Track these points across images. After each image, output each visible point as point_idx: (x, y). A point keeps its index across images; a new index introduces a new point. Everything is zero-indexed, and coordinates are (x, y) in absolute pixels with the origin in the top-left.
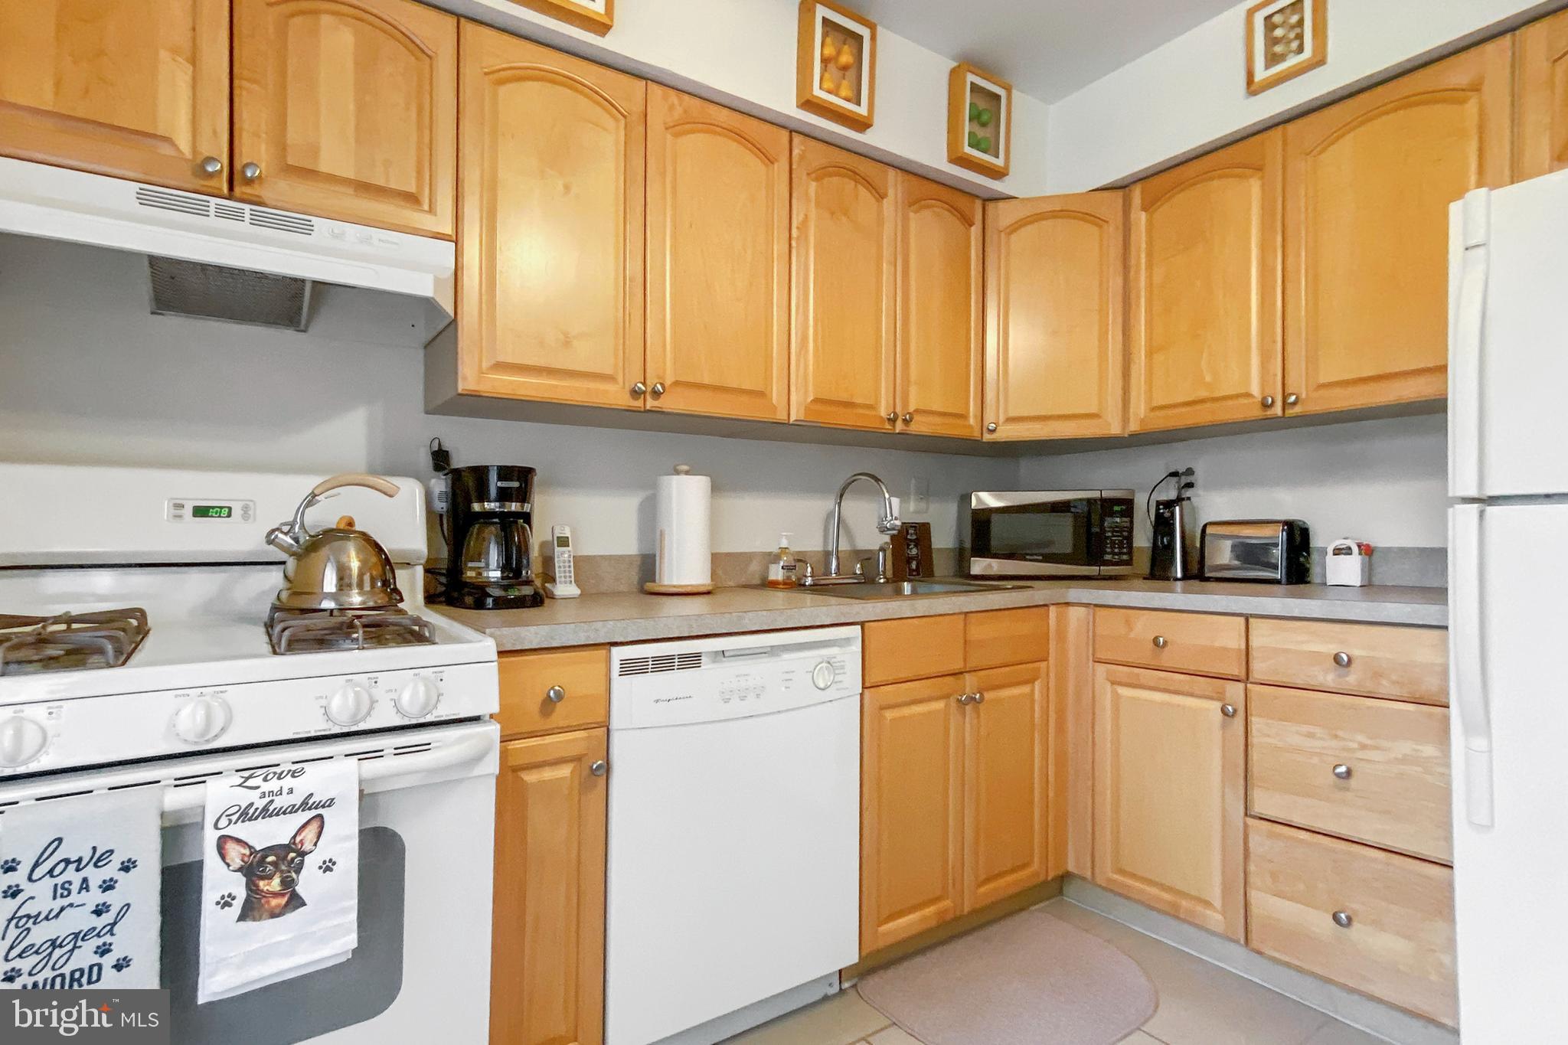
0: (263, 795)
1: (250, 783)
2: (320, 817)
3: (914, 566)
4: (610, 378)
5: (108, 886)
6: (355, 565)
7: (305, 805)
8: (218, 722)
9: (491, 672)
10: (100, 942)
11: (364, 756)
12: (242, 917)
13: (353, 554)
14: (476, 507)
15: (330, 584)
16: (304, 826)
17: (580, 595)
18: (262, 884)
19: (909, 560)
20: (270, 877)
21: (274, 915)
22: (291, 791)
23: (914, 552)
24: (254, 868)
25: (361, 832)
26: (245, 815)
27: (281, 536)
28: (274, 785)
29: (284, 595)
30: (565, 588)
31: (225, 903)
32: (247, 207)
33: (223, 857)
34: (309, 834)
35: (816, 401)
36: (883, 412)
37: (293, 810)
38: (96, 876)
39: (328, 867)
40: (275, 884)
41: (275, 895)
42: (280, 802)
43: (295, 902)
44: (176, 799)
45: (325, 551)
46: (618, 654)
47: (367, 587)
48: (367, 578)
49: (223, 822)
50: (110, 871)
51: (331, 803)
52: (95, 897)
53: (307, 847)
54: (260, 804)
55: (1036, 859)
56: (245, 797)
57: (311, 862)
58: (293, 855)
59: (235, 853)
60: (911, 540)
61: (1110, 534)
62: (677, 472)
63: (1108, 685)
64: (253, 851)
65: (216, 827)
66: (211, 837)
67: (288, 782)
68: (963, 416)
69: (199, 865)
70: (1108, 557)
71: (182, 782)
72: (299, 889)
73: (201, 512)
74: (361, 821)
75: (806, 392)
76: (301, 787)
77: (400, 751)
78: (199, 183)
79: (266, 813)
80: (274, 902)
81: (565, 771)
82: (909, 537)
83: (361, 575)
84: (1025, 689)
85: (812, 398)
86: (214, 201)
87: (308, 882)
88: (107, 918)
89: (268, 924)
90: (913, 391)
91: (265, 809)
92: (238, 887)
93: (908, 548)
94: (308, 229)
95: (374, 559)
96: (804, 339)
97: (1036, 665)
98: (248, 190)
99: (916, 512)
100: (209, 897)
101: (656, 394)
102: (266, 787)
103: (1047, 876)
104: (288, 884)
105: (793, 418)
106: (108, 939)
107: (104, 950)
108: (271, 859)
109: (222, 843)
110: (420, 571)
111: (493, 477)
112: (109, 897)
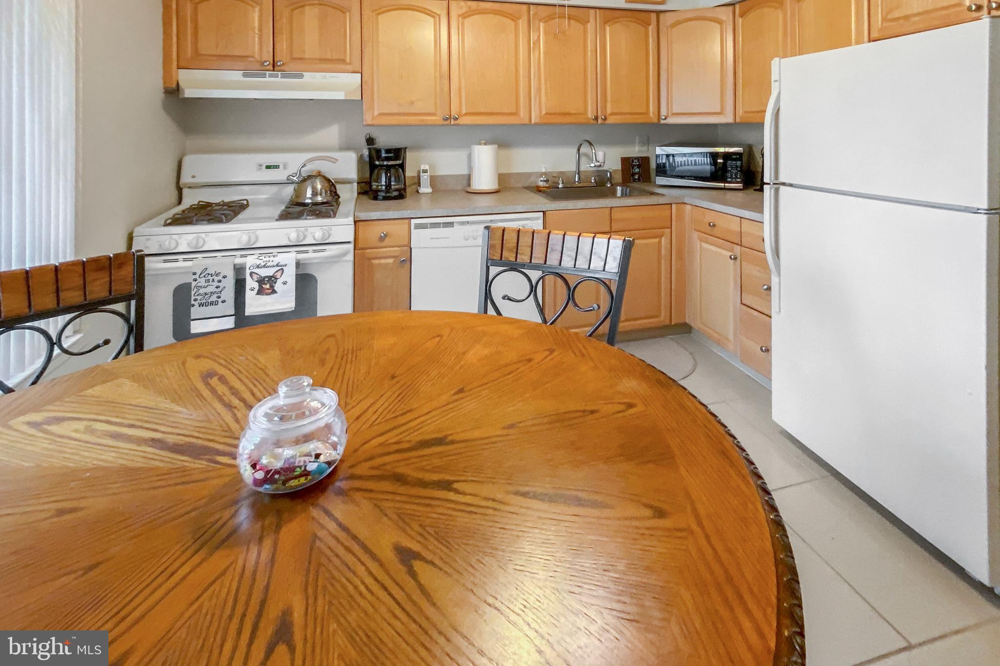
0: (264, 262)
1: (260, 258)
2: (282, 269)
3: (637, 177)
4: (434, 114)
5: (220, 281)
6: (319, 187)
7: (277, 265)
8: (253, 240)
9: (352, 228)
10: (218, 295)
11: (298, 252)
12: (258, 294)
13: (318, 183)
14: (377, 163)
15: (309, 193)
16: (277, 271)
17: (433, 191)
18: (264, 286)
19: (634, 174)
20: (266, 284)
21: (267, 294)
22: (272, 261)
23: (637, 170)
24: (261, 281)
25: (296, 275)
26: (258, 267)
27: (291, 177)
28: (267, 259)
29: (293, 197)
30: (425, 189)
31: (252, 290)
32: (279, 73)
33: (251, 277)
34: (279, 274)
35: (547, 114)
36: (590, 115)
37: (273, 266)
38: (216, 279)
39: (285, 283)
40: (268, 286)
41: (268, 289)
42: (269, 264)
43: (274, 292)
44: (239, 261)
45: (309, 182)
46: (413, 221)
47: (324, 195)
48: (323, 191)
49: (252, 268)
50: (220, 278)
51: (286, 265)
52: (216, 284)
53: (278, 277)
54: (263, 264)
55: (663, 314)
56: (258, 262)
57: (279, 282)
58: (273, 279)
59: (255, 277)
60: (635, 165)
61: (730, 169)
62: (480, 144)
63: (699, 241)
64: (261, 277)
65: (249, 269)
66: (248, 272)
67: (272, 259)
68: (648, 113)
69: (245, 279)
70: (729, 180)
71: (242, 256)
72: (275, 288)
73: (268, 167)
74: (296, 272)
75: (540, 111)
76: (276, 260)
77: (315, 251)
78: (261, 68)
79: (264, 266)
80: (267, 291)
81: (391, 261)
82: (634, 164)
83: (321, 190)
84: (656, 240)
85: (544, 113)
86: (267, 72)
87: (278, 286)
88: (219, 289)
89: (265, 297)
90: (609, 105)
91: (265, 265)
92: (256, 285)
93: (633, 169)
94: (301, 76)
95: (327, 184)
96: (539, 90)
97: (664, 230)
98: (279, 68)
99: (639, 151)
100: (248, 287)
101: (456, 119)
102: (265, 259)
103: (671, 321)
104: (272, 287)
105: (533, 122)
106: (219, 295)
107: (219, 297)
108: (267, 279)
109: (251, 274)
110: (356, 184)
111: (383, 152)
112: (219, 284)
